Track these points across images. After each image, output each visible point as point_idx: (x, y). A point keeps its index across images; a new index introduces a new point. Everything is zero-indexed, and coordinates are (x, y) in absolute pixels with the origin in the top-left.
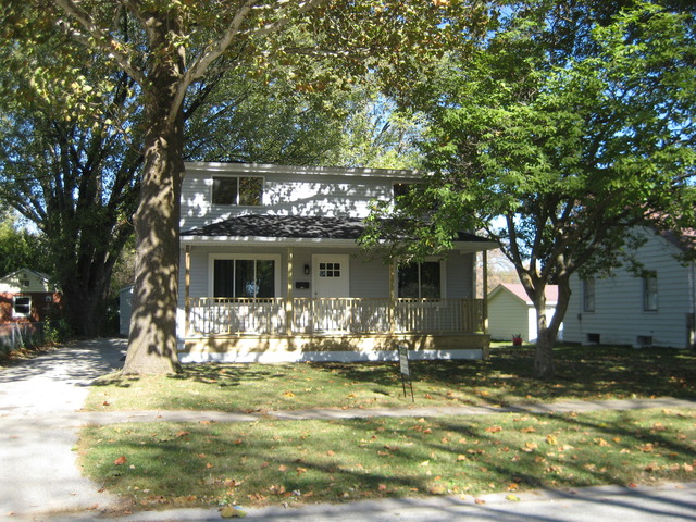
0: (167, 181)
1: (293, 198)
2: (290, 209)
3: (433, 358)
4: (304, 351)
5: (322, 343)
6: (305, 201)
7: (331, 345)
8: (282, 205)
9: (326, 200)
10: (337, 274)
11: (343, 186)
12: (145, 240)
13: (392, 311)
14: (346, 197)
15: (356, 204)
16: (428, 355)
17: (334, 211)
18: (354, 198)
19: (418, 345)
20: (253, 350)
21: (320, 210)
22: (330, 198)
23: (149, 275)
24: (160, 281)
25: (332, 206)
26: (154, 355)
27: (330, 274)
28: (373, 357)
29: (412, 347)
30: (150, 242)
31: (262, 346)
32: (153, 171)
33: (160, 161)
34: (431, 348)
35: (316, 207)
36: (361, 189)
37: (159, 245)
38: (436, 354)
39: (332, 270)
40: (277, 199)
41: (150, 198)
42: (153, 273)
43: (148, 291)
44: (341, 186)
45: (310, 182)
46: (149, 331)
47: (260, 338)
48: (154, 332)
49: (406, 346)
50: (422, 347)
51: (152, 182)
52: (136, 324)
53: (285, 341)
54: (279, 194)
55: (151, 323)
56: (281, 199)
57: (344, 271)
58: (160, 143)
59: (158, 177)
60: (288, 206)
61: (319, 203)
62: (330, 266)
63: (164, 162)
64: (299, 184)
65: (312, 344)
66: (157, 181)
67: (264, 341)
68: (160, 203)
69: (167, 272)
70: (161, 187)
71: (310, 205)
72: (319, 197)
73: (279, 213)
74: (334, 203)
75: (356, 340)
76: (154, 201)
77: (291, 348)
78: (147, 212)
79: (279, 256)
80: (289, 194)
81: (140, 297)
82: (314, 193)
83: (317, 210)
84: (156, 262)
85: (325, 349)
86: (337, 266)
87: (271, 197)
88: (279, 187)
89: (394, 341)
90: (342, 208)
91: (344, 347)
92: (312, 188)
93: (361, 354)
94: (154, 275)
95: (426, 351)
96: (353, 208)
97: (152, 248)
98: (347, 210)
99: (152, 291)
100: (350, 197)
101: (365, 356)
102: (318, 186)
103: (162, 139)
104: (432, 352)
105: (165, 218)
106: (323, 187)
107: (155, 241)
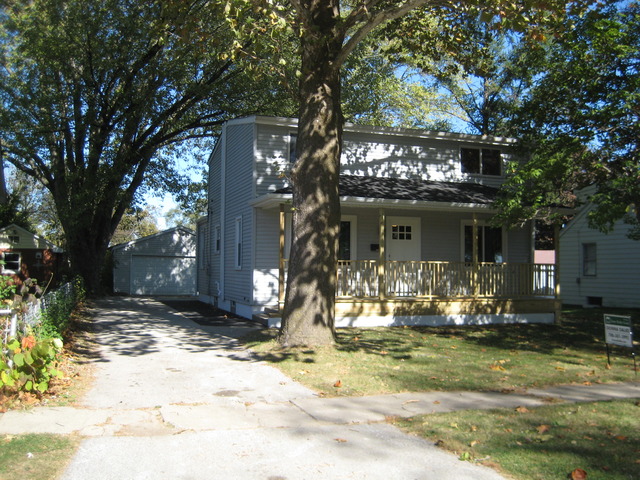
0: (332, 132)
1: (369, 158)
2: (366, 170)
3: (512, 322)
4: (395, 315)
5: (413, 307)
6: (379, 162)
7: (422, 310)
8: (358, 165)
9: (399, 162)
10: (409, 237)
11: (416, 149)
12: (310, 197)
13: (476, 276)
14: (418, 160)
15: (428, 167)
16: (508, 319)
17: (407, 173)
18: (426, 162)
19: (499, 310)
20: (348, 315)
21: (395, 172)
22: (404, 160)
23: (314, 236)
24: (326, 243)
25: (405, 169)
26: (320, 326)
27: (402, 237)
28: (459, 321)
29: (494, 311)
30: (316, 200)
31: (356, 311)
32: (318, 121)
33: (327, 110)
34: (511, 312)
35: (390, 168)
36: (432, 152)
37: (325, 204)
38: (514, 318)
39: (403, 233)
40: (354, 159)
41: (314, 150)
42: (319, 234)
43: (313, 254)
44: (413, 148)
45: (384, 143)
46: (315, 299)
47: (354, 302)
48: (320, 299)
49: (489, 310)
50: (503, 311)
51: (316, 133)
52: (298, 292)
53: (378, 305)
54: (355, 154)
55: (317, 289)
56: (357, 159)
57: (416, 233)
58: (324, 89)
59: (323, 127)
60: (364, 167)
61: (393, 165)
62: (402, 229)
63: (330, 112)
64: (375, 144)
65: (403, 309)
66: (322, 132)
67: (358, 305)
68: (326, 157)
69: (333, 232)
70: (327, 139)
71: (384, 167)
72: (393, 158)
73: (355, 174)
74: (406, 165)
75: (444, 303)
76: (319, 154)
77: (384, 312)
78: (311, 166)
79: (355, 217)
80: (365, 155)
81: (303, 260)
82: (388, 154)
83: (391, 172)
84: (322, 223)
85: (415, 313)
86: (409, 229)
87: (348, 157)
88: (355, 147)
89: (478, 305)
90: (415, 171)
91: (433, 311)
92: (387, 149)
93: (448, 318)
94: (320, 236)
95: (506, 315)
96: (425, 170)
97: (318, 206)
98: (419, 172)
99: (318, 253)
100: (422, 160)
101: (452, 320)
102: (392, 147)
103: (326, 86)
104: (511, 316)
105: (330, 173)
106: (397, 149)
107: (321, 198)
